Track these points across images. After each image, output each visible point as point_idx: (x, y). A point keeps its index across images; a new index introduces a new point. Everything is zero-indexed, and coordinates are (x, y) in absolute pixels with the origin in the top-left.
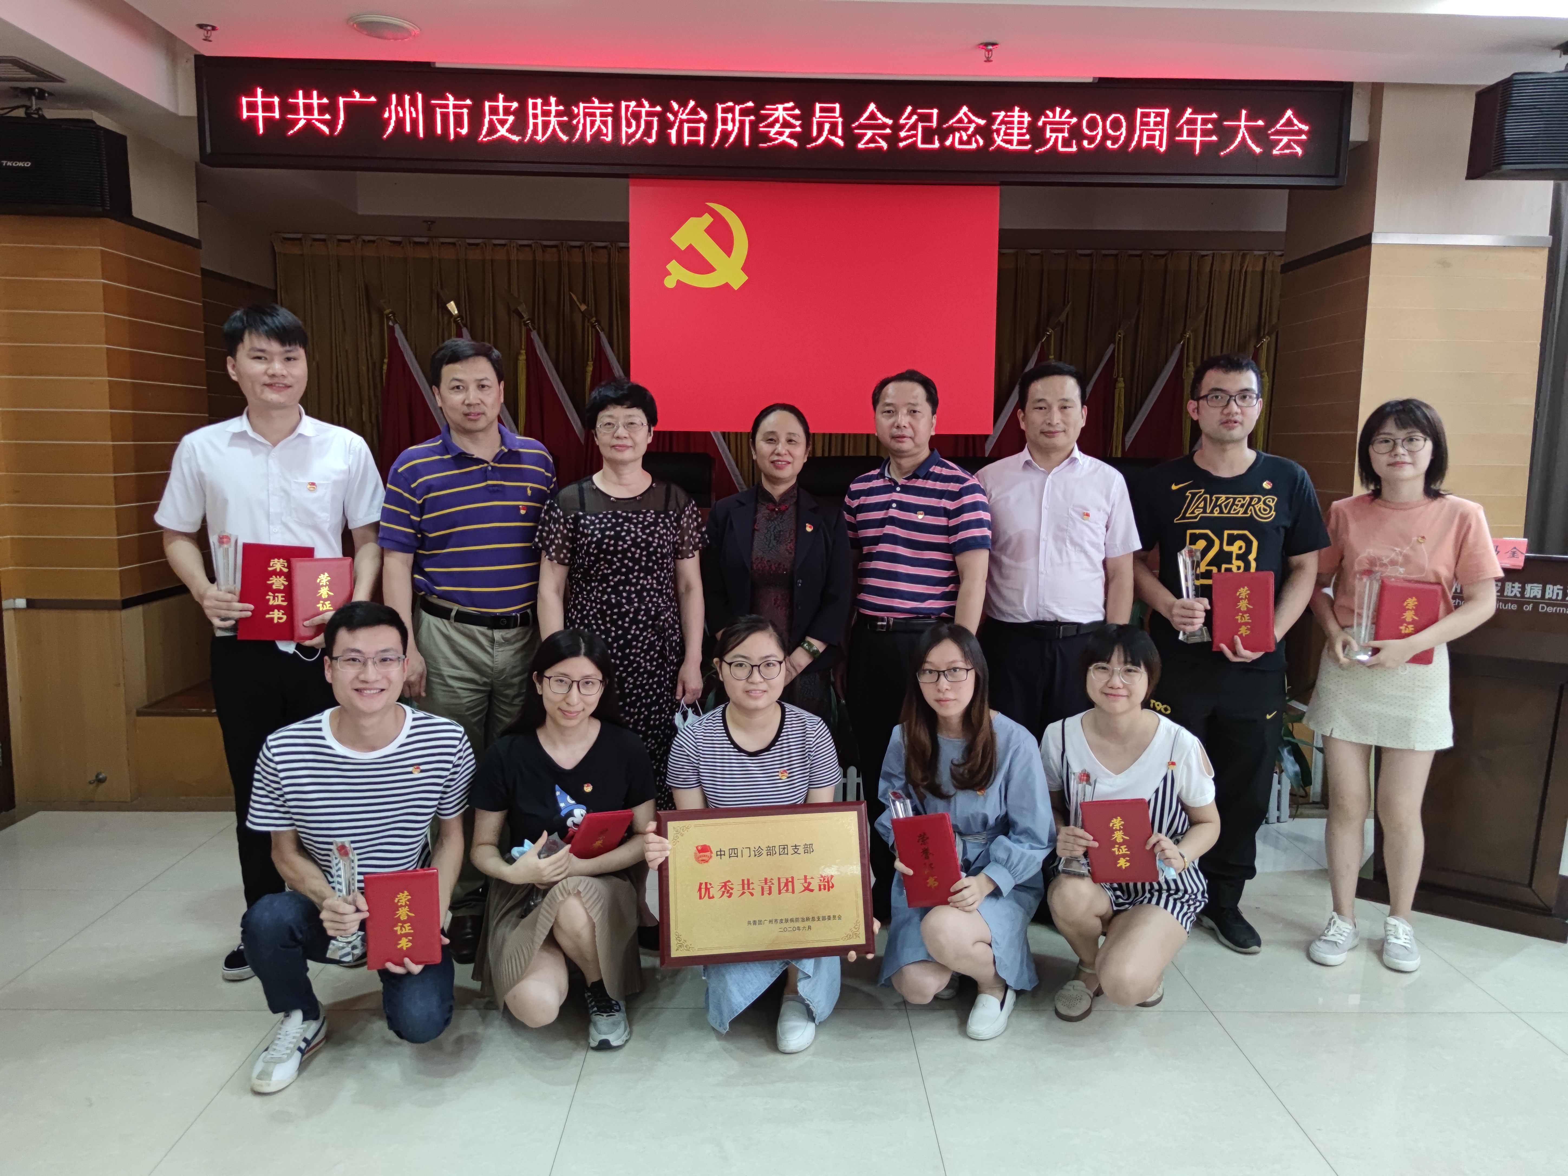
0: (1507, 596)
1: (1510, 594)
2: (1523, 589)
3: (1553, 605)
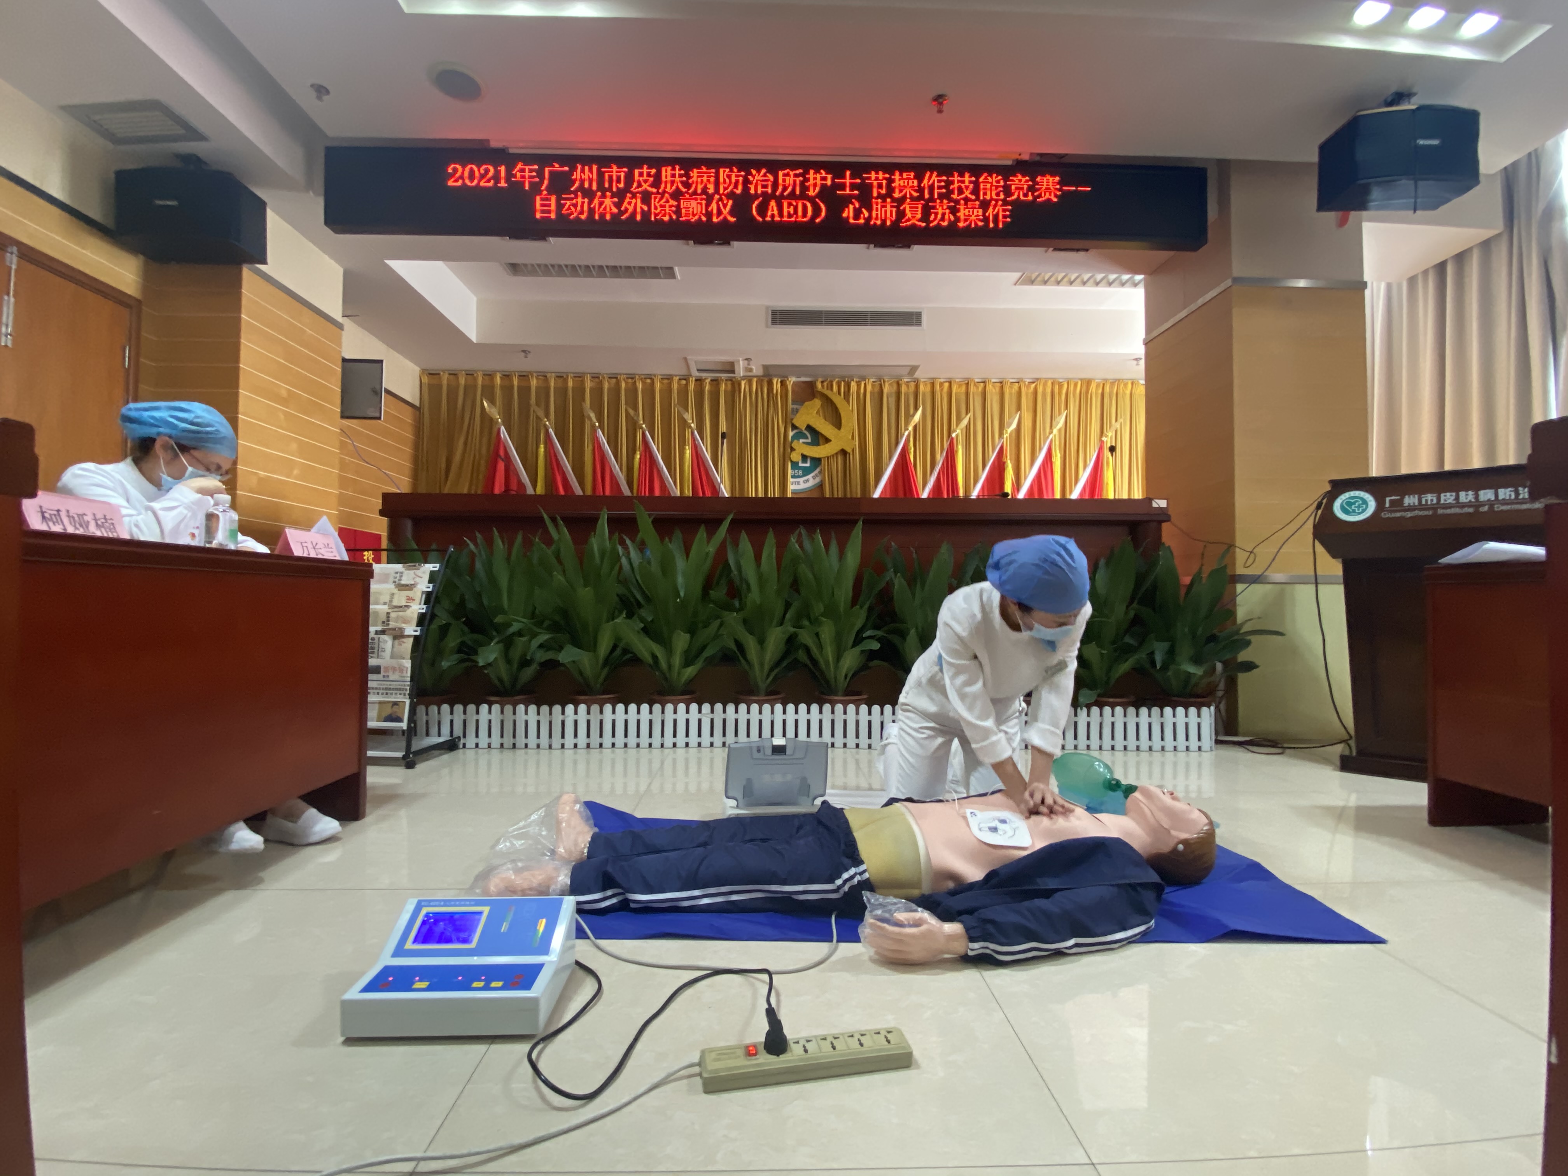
0: (1462, 503)
2: (1477, 495)
3: (1507, 503)
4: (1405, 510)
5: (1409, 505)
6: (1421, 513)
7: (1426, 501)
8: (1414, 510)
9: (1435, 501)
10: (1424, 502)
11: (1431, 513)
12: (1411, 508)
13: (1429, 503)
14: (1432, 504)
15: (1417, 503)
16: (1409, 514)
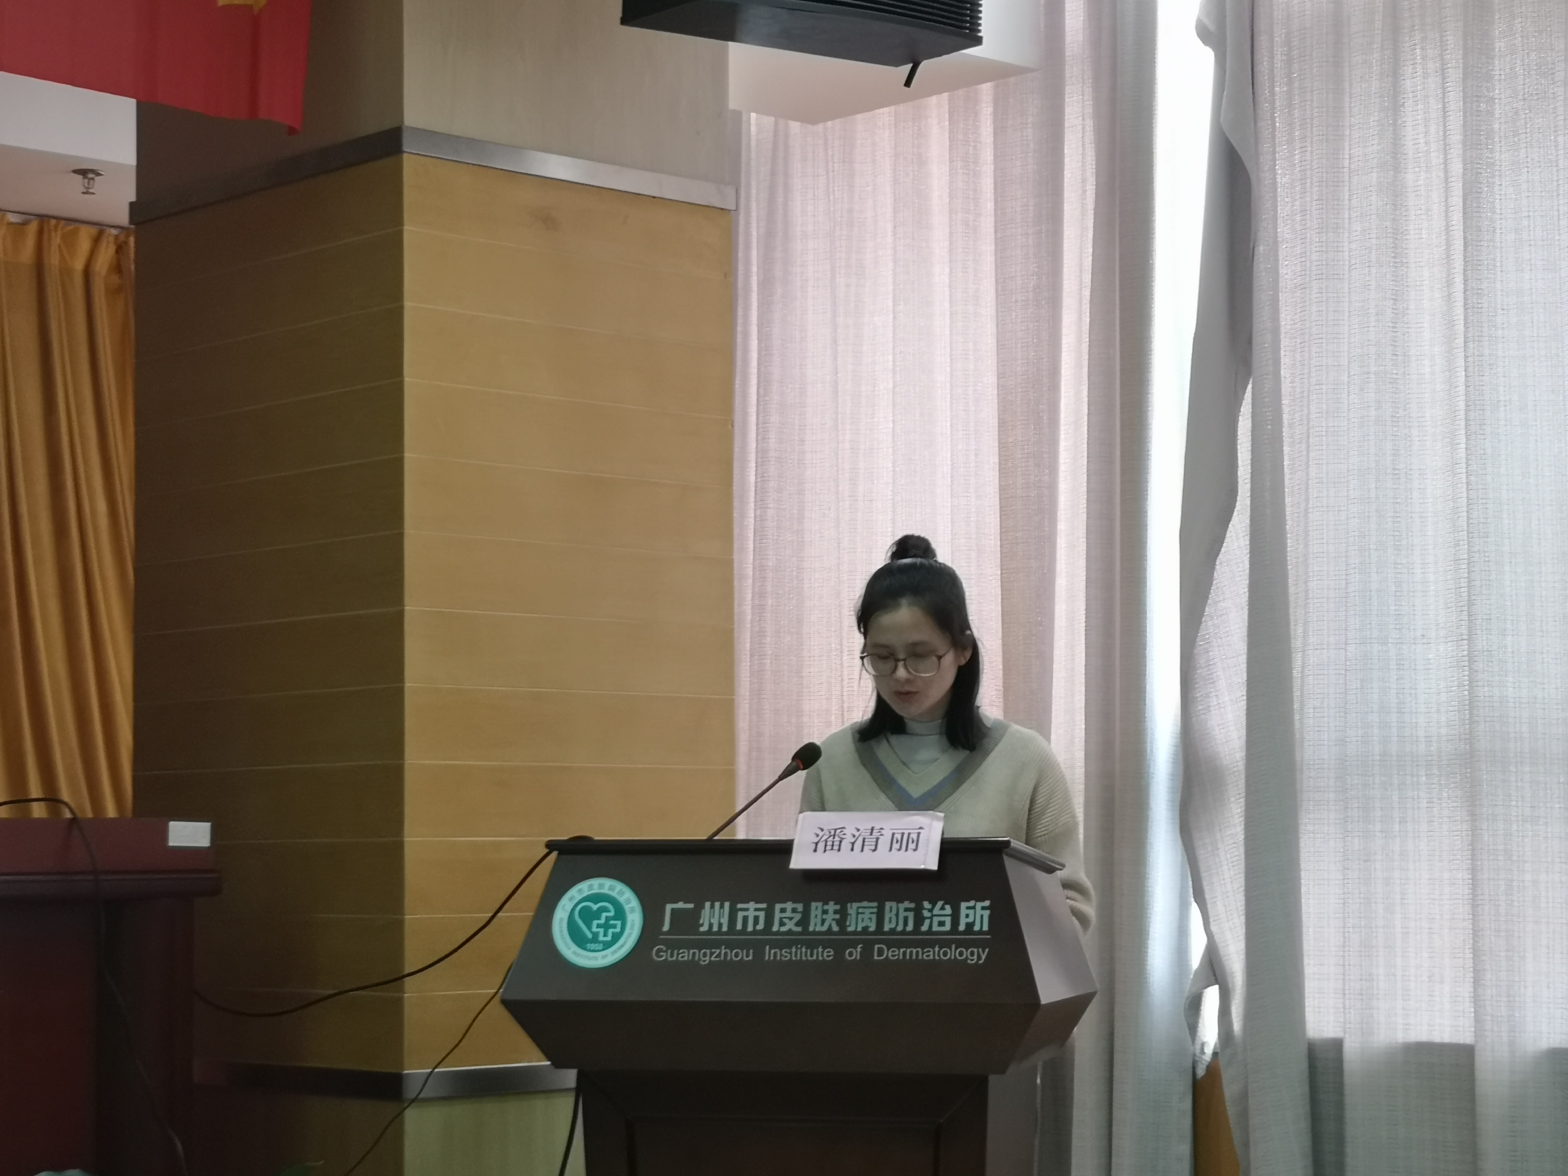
0: (815, 933)
1: (819, 928)
2: (843, 914)
3: (899, 944)
4: (701, 945)
5: (710, 932)
6: (731, 955)
7: (745, 919)
8: (717, 944)
9: (760, 927)
10: (739, 926)
11: (748, 956)
12: (711, 942)
13: (750, 928)
14: (755, 932)
15: (725, 928)
16: (706, 958)
